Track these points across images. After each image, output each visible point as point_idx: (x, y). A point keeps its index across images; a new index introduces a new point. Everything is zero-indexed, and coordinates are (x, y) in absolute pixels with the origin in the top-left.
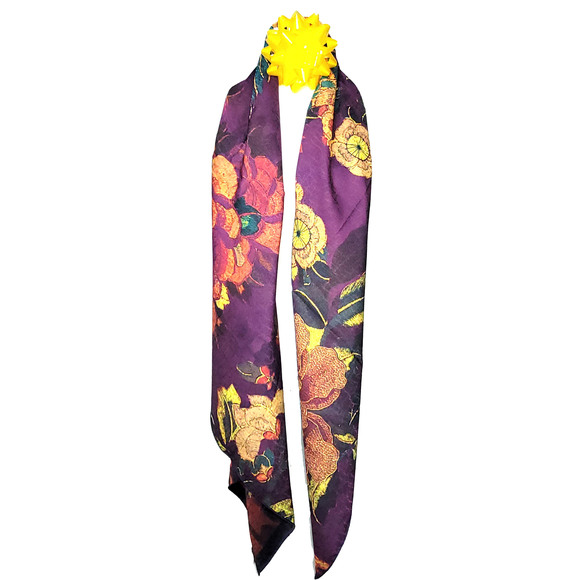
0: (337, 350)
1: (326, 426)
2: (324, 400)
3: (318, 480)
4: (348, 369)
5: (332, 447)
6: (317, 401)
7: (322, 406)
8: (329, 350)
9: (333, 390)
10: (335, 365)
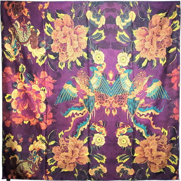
0: (135, 35)
1: (149, 24)
2: (145, 29)
3: (160, 16)
4: (136, 30)
5: (152, 19)
6: (146, 30)
7: (147, 29)
8: (136, 37)
9: (142, 29)
10: (137, 33)
